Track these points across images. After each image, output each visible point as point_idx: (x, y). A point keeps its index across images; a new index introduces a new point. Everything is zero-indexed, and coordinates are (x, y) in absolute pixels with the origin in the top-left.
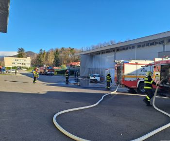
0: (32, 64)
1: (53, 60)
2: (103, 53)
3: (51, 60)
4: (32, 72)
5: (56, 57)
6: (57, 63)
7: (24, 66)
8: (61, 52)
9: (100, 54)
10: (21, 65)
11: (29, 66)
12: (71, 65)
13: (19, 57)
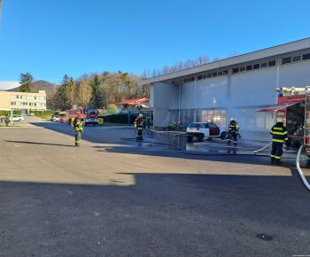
0: (49, 104)
1: (90, 96)
2: (200, 78)
3: (86, 96)
4: (52, 120)
5: (94, 89)
6: (98, 101)
7: (33, 108)
8: (104, 80)
9: (193, 79)
10: (28, 107)
11: (44, 108)
12: (126, 106)
13: (23, 91)
